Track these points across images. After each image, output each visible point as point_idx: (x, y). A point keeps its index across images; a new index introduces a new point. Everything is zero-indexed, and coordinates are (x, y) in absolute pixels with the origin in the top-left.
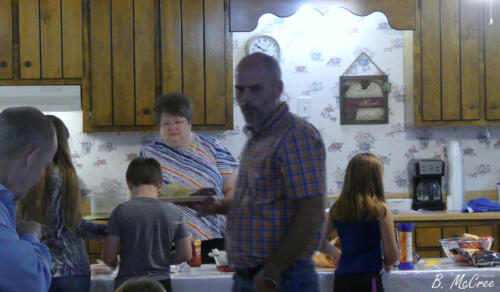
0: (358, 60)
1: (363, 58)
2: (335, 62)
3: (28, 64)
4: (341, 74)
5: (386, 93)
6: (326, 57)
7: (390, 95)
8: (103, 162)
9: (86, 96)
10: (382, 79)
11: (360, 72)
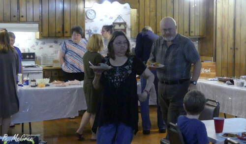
0: (118, 18)
1: (119, 17)
2: (111, 18)
3: (22, 17)
4: (113, 22)
5: (126, 28)
6: (109, 17)
7: (127, 28)
8: (42, 48)
9: (40, 27)
10: (125, 24)
11: (118, 21)
